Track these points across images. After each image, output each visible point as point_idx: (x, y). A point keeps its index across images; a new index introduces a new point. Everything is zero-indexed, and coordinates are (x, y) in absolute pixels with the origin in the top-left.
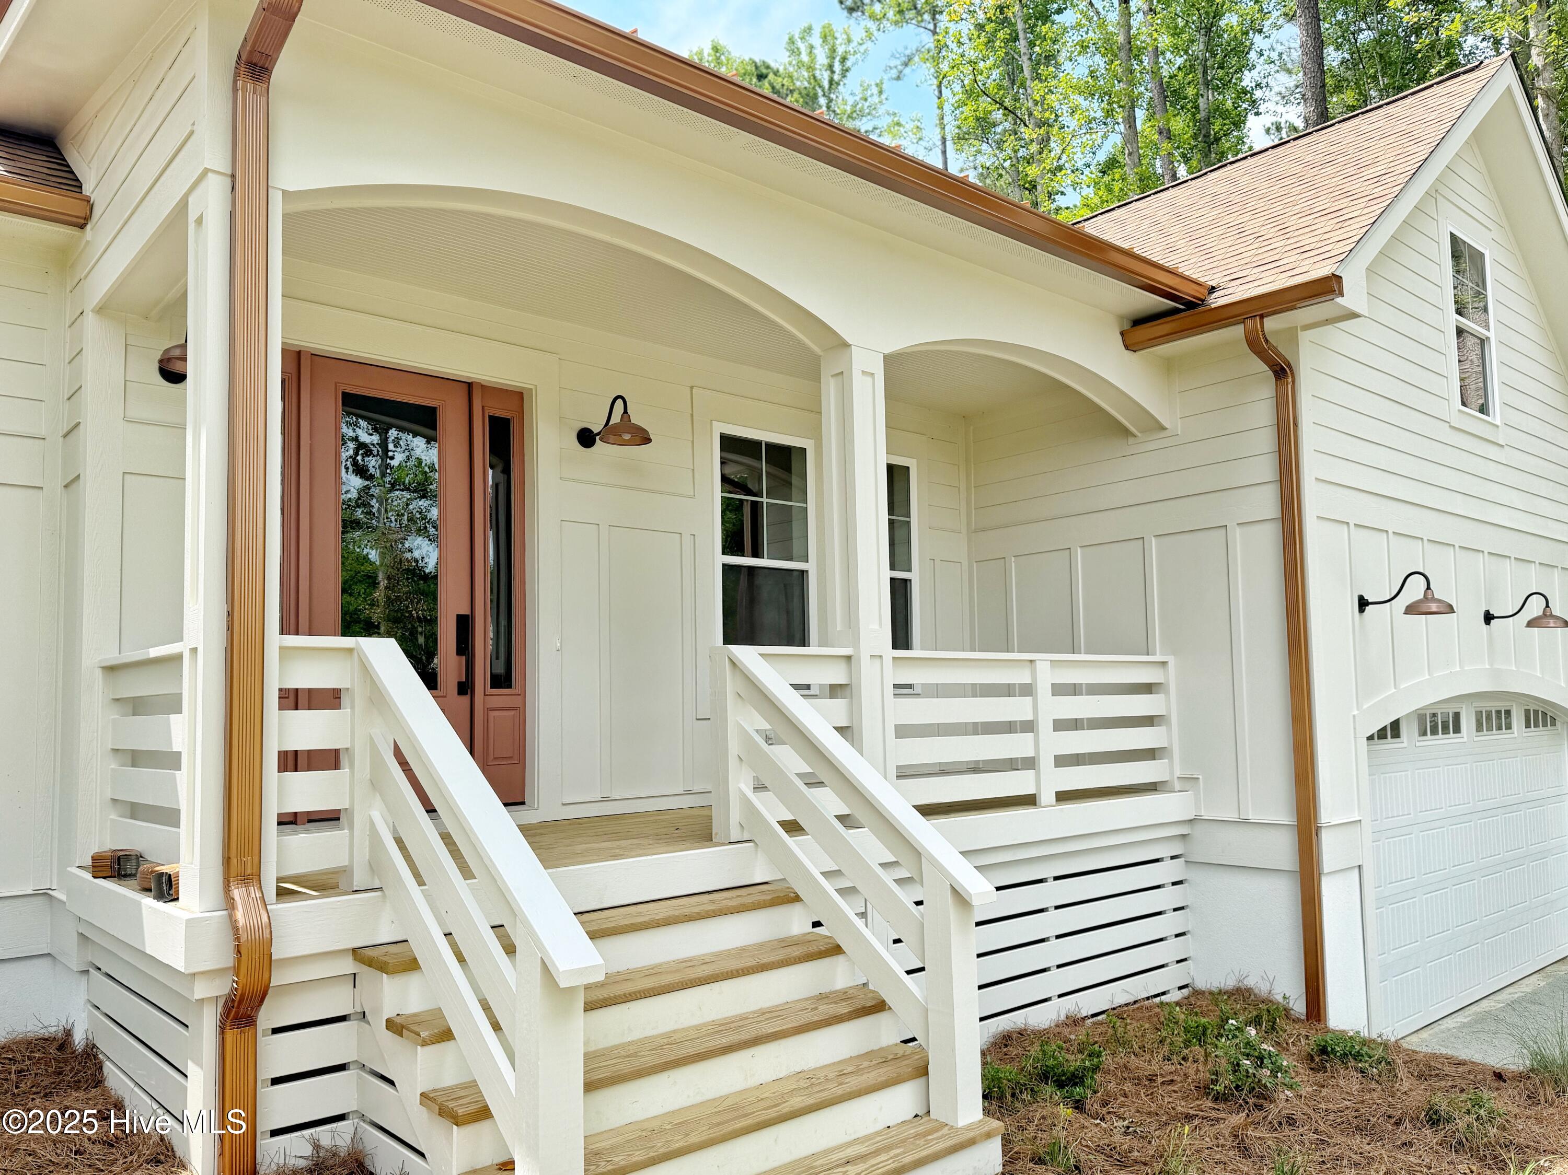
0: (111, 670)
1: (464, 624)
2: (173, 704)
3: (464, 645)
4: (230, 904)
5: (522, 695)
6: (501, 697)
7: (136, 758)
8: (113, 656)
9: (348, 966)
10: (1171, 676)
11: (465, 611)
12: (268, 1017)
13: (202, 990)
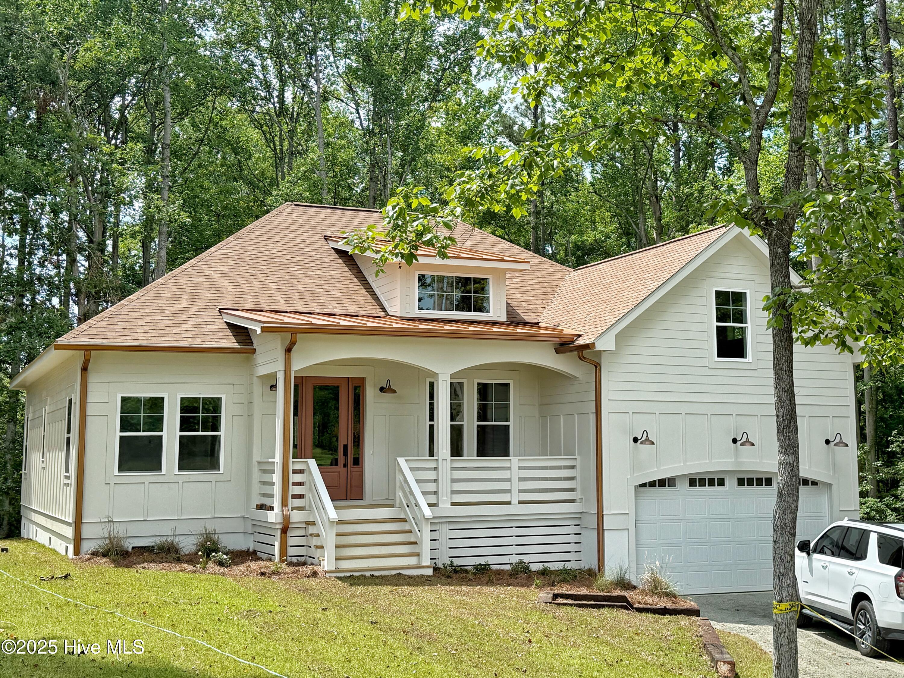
0: (259, 462)
1: (345, 447)
2: (273, 472)
3: (345, 454)
4: (283, 511)
5: (362, 467)
6: (356, 468)
7: (264, 483)
8: (259, 460)
9: (304, 525)
10: (578, 463)
11: (346, 443)
12: (290, 533)
13: (278, 526)
